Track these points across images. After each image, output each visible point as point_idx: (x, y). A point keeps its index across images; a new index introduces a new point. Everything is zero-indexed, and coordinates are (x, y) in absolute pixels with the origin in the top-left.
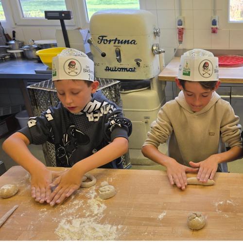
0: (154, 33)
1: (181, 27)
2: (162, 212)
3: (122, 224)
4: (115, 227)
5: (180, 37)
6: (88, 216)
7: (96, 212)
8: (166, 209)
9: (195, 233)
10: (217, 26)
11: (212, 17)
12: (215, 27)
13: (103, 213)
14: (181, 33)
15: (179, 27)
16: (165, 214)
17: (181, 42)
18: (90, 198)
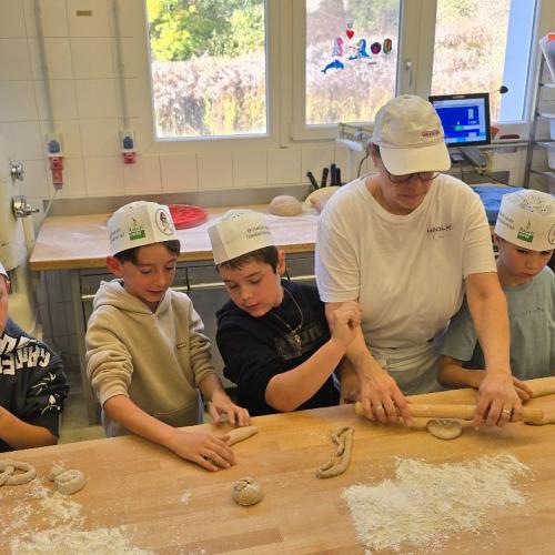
0: (12, 174)
1: (58, 155)
2: (183, 493)
3: (125, 523)
4: (116, 531)
5: (57, 175)
6: (57, 525)
7: (67, 516)
8: (186, 488)
9: (251, 509)
10: (134, 150)
11: (120, 133)
12: (131, 151)
13: (82, 515)
14: (57, 167)
15: (52, 155)
16: (189, 495)
17: (58, 185)
18: (41, 498)
